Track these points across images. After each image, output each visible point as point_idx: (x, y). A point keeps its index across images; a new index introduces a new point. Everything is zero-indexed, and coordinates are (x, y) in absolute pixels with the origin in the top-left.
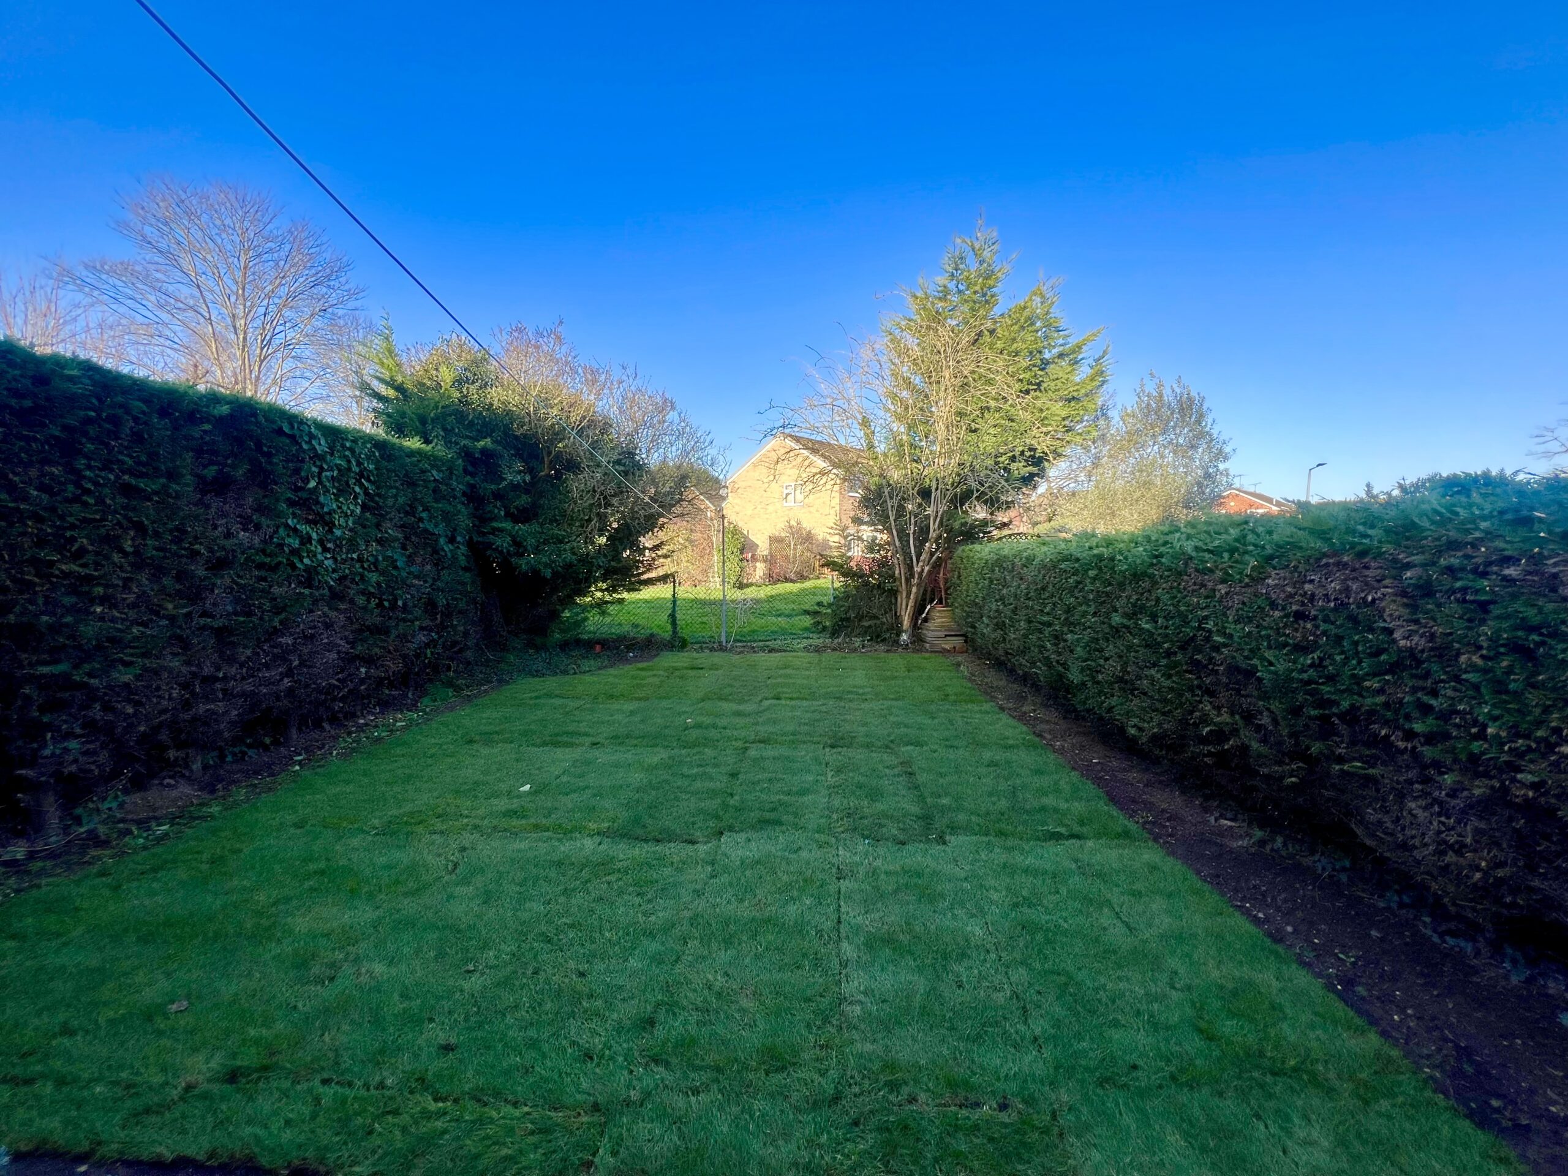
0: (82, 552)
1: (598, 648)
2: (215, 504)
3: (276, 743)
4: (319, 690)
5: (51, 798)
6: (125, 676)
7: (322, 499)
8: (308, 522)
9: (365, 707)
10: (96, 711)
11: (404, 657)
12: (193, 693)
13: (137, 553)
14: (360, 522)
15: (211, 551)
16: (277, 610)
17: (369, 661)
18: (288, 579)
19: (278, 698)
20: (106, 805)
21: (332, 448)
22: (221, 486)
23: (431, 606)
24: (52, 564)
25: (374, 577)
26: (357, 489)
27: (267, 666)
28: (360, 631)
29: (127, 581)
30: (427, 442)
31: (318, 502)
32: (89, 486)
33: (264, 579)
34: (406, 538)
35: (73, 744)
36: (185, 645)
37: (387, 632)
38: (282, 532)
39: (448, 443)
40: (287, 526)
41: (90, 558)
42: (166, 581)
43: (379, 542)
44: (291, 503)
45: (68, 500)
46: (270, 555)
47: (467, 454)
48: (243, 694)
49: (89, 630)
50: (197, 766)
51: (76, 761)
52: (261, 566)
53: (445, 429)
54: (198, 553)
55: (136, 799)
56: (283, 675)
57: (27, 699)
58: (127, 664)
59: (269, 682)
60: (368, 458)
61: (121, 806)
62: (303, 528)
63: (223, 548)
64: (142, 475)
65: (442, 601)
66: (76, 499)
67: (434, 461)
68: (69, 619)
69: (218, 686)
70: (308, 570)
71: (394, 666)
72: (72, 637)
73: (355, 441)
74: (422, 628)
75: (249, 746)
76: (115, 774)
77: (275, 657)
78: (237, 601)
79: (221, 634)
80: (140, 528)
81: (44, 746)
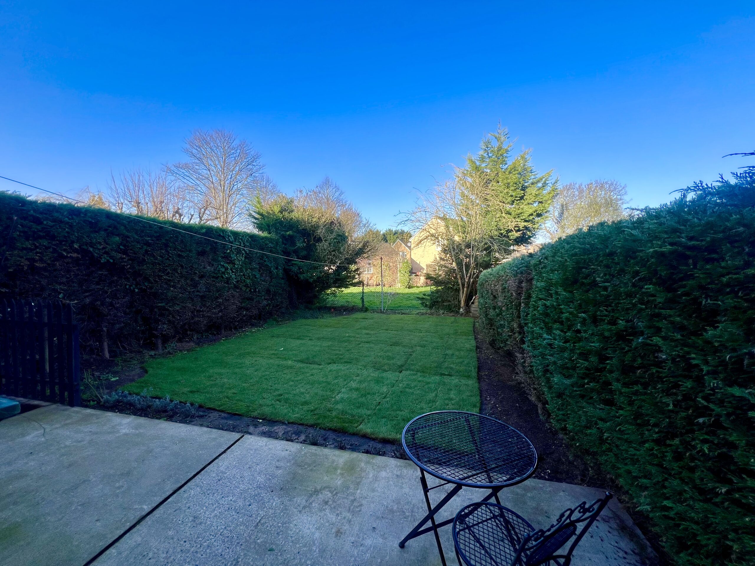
0: (168, 273)
1: (332, 310)
2: (201, 258)
3: (218, 334)
4: (231, 318)
5: (160, 341)
6: (177, 308)
7: (232, 256)
8: (228, 263)
9: (246, 325)
10: (170, 318)
11: (259, 309)
12: (194, 315)
13: (181, 273)
14: (244, 263)
15: (199, 272)
16: (218, 291)
17: (247, 309)
18: (221, 281)
19: (218, 319)
20: (172, 345)
21: (235, 239)
22: (202, 253)
23: (268, 291)
24: (162, 276)
25: (248, 281)
26: (243, 252)
27: (214, 308)
28: (244, 299)
29: (179, 281)
30: (270, 233)
31: (230, 257)
32: (171, 255)
33: (214, 281)
34: (260, 268)
35: (165, 326)
36: (192, 300)
37: (253, 300)
38: (220, 266)
39: (277, 233)
40: (221, 265)
41: (170, 275)
42: (188, 281)
43: (251, 269)
44: (223, 257)
45: (166, 259)
46: (216, 274)
47: (283, 237)
48: (208, 316)
49: (170, 294)
50: (195, 337)
51: (166, 330)
52: (213, 277)
53: (275, 228)
54: (196, 273)
55: (179, 345)
56: (219, 312)
57: (156, 312)
58: (178, 305)
59: (215, 313)
60: (247, 241)
61: (176, 346)
62: (226, 265)
63: (203, 272)
64: (183, 251)
65: (272, 289)
66: (168, 259)
67: (270, 240)
68: (165, 291)
69: (201, 313)
70: (227, 278)
71: (255, 312)
72: (166, 296)
73: (243, 236)
74: (265, 299)
75: (210, 334)
76: (174, 337)
77: (217, 306)
78: (207, 287)
79: (202, 297)
80: (182, 266)
81: (159, 325)
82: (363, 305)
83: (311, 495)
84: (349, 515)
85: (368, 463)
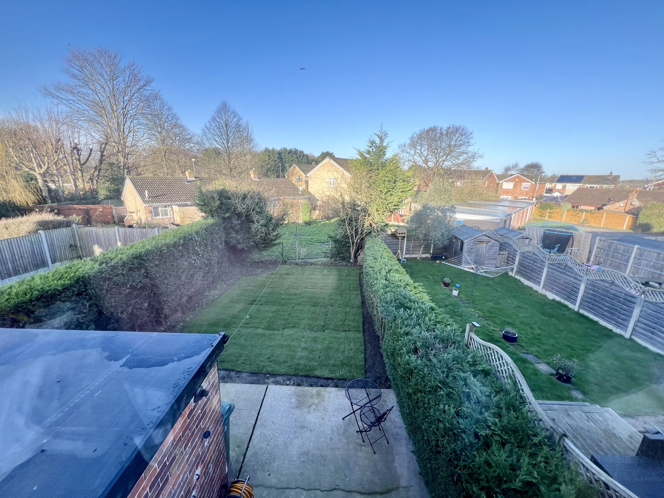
1: (261, 264)
7: (197, 250)
26: (203, 243)
30: (213, 217)
33: (189, 271)
40: (192, 259)
44: (193, 254)
46: (190, 266)
47: (223, 218)
62: (195, 258)
67: (216, 225)
70: (196, 266)
82: (283, 259)
83: (309, 408)
84: (324, 413)
85: (325, 391)
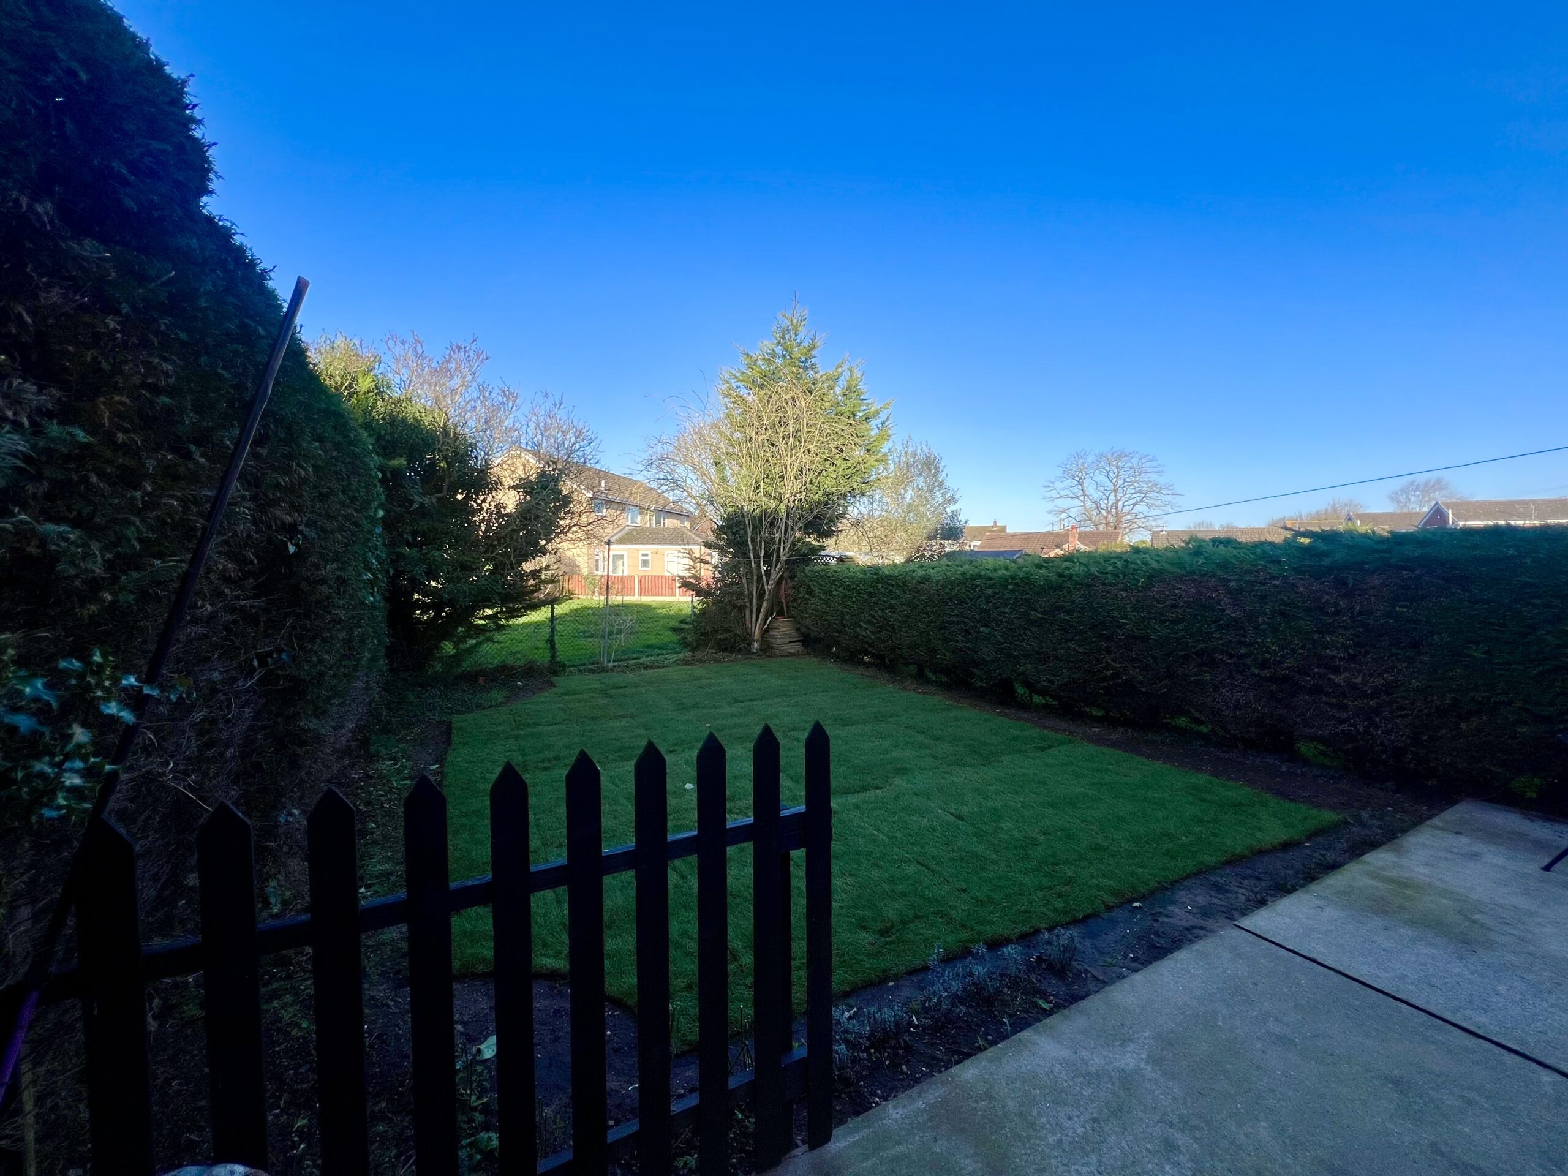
1: (481, 680)
82: (553, 657)
